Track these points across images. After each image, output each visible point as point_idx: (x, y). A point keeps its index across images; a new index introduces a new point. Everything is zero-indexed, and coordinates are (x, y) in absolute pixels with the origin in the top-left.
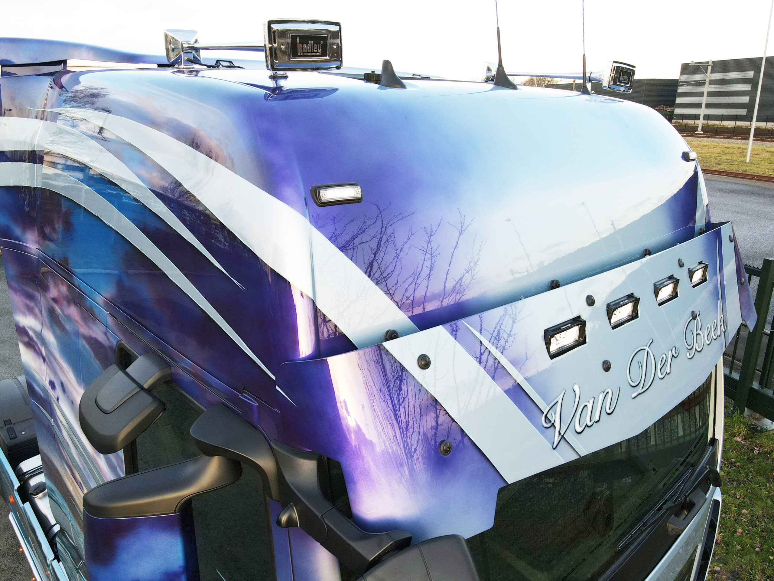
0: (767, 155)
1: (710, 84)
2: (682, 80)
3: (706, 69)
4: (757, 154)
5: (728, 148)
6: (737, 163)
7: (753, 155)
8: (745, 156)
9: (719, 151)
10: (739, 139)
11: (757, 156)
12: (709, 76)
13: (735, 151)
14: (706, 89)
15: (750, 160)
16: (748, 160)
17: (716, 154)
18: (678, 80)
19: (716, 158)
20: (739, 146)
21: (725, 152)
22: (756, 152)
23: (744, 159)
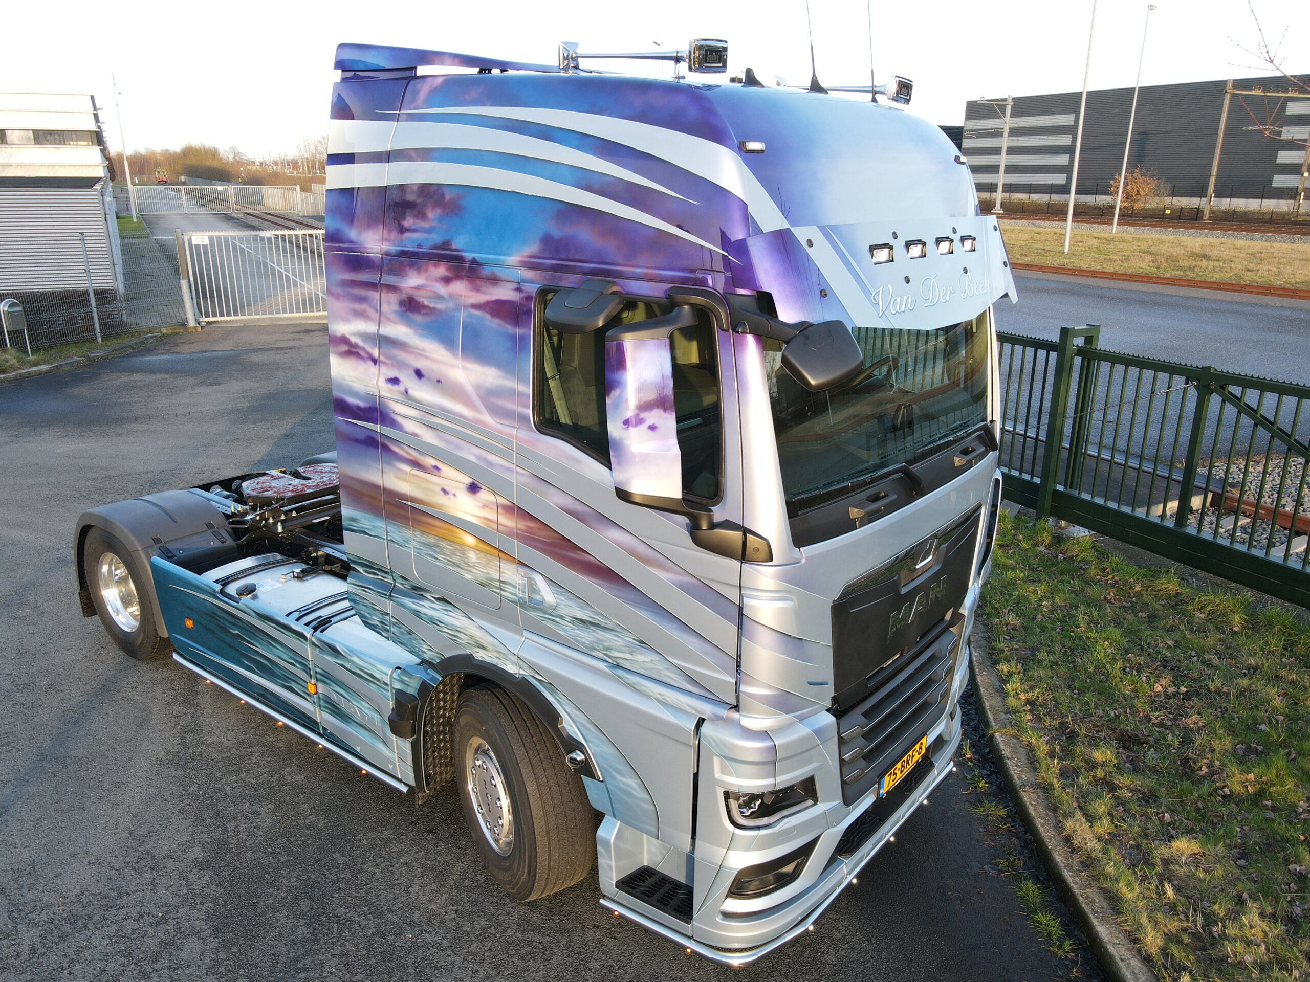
0: (1095, 242)
1: (1010, 134)
2: (968, 128)
3: (1003, 109)
4: (1081, 242)
5: (1040, 234)
6: (1051, 254)
7: (1074, 243)
8: (1063, 245)
9: (1026, 237)
10: (1056, 221)
11: (1080, 244)
12: (1007, 122)
13: (1049, 237)
14: (1005, 142)
15: (1070, 249)
16: (1066, 250)
17: (1022, 242)
18: (962, 128)
19: (1021, 247)
20: (1055, 230)
21: (1035, 238)
22: (1079, 239)
23: (1061, 248)
